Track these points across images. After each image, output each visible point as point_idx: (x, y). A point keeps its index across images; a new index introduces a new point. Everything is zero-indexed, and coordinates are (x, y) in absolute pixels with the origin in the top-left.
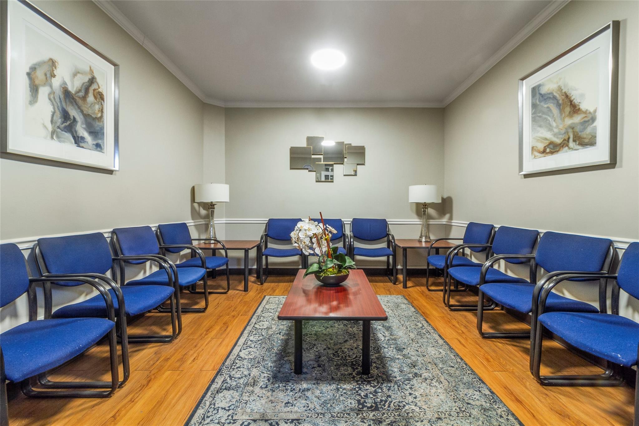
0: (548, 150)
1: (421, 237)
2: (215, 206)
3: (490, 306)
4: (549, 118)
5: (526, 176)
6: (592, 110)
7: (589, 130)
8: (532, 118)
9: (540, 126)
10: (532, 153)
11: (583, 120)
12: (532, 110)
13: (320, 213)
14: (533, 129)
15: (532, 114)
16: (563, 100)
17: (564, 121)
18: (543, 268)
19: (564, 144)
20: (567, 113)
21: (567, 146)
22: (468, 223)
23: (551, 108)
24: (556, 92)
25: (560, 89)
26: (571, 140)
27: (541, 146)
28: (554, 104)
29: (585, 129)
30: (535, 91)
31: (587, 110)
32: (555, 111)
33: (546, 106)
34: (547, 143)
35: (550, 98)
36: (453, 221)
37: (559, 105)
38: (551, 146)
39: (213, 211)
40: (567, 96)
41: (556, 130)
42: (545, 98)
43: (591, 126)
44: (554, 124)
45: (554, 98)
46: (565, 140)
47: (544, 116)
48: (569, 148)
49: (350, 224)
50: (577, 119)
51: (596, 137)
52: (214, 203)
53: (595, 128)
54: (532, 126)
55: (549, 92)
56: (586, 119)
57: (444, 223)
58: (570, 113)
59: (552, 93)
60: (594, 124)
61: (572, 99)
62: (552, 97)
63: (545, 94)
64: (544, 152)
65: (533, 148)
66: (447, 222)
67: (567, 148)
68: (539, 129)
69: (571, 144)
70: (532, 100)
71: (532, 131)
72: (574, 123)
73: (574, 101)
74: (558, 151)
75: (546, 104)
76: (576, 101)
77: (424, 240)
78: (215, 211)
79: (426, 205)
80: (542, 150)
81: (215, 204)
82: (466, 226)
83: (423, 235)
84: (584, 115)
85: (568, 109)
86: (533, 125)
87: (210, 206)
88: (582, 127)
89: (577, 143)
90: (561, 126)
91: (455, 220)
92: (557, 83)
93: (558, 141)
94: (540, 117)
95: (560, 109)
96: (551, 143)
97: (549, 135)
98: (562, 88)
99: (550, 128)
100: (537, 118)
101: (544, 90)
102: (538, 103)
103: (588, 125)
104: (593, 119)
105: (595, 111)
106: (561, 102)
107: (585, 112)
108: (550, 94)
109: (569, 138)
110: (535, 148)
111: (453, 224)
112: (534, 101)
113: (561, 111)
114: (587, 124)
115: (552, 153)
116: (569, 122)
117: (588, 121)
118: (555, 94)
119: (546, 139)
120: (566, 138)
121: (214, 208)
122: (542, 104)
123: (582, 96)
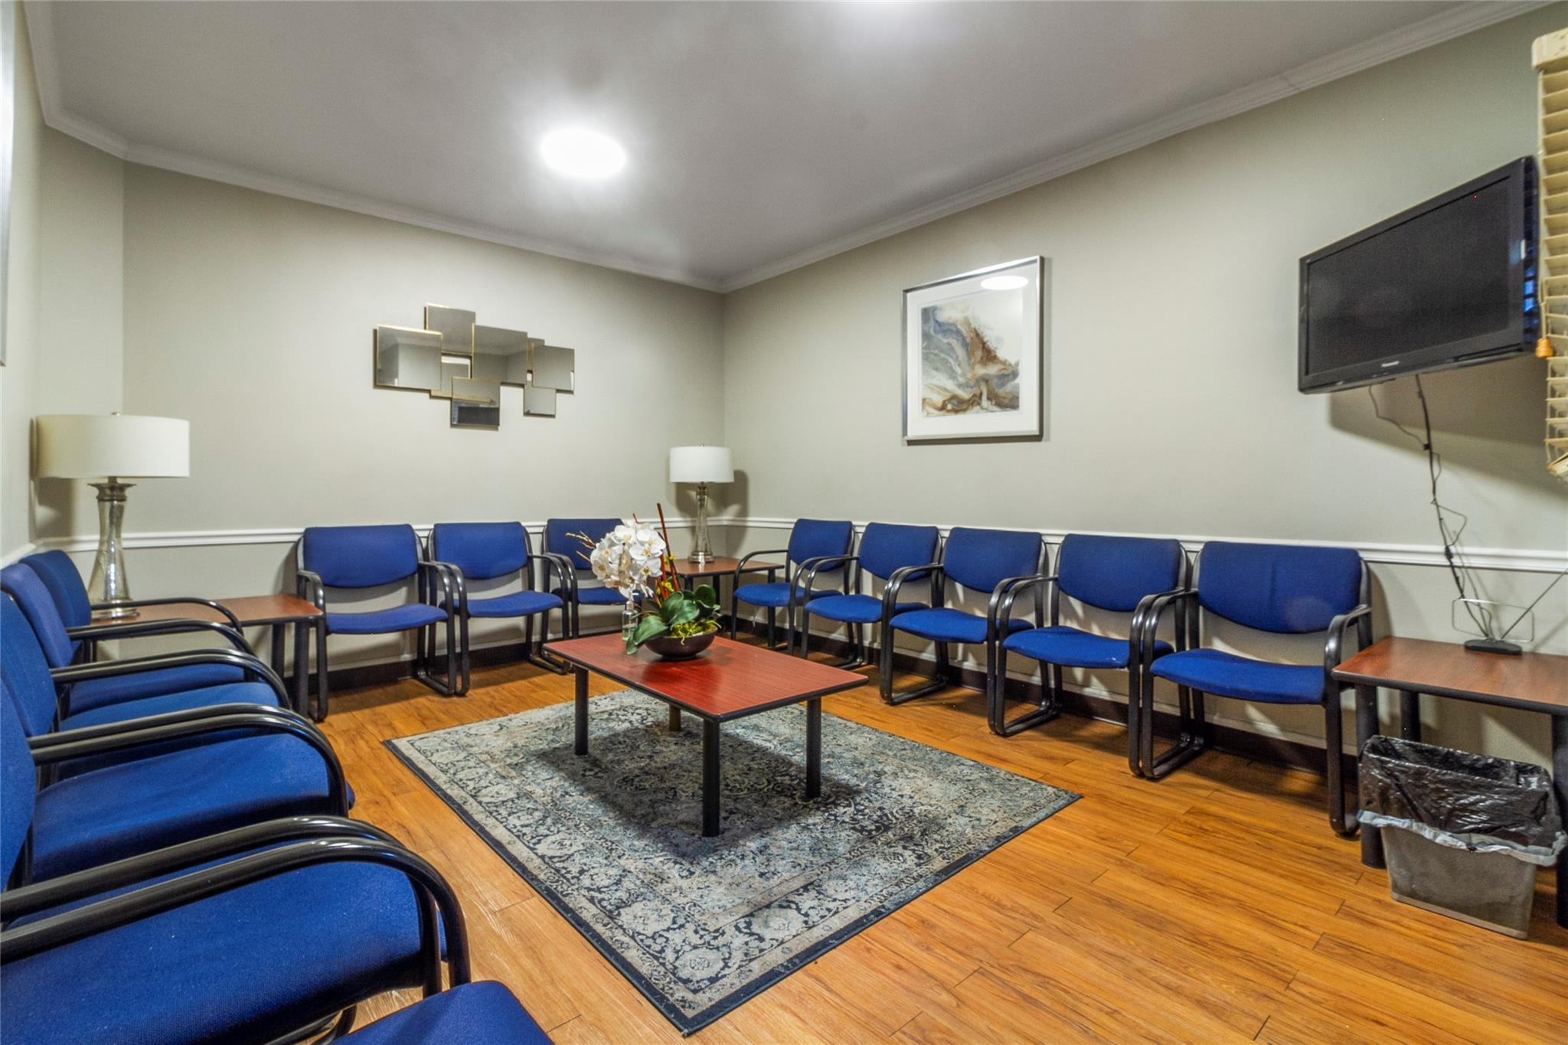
0: (949, 407)
1: (695, 553)
2: (128, 492)
3: (855, 660)
4: (950, 360)
5: (911, 443)
6: (1013, 361)
7: (1009, 387)
8: (923, 354)
9: (936, 369)
10: (923, 408)
11: (1000, 373)
12: (923, 343)
13: (659, 505)
14: (925, 372)
15: (924, 348)
16: (972, 338)
17: (973, 368)
18: (959, 582)
19: (975, 401)
20: (978, 359)
21: (979, 404)
22: (795, 520)
23: (953, 345)
24: (962, 325)
25: (967, 322)
26: (984, 397)
27: (938, 400)
28: (958, 340)
29: (1003, 385)
30: (927, 314)
31: (1006, 360)
32: (960, 352)
33: (945, 341)
34: (948, 396)
35: (952, 331)
36: (750, 519)
37: (965, 345)
38: (955, 402)
39: (121, 509)
40: (978, 335)
41: (961, 380)
42: (945, 329)
43: (1013, 383)
44: (959, 371)
45: (958, 332)
46: (975, 396)
47: (943, 355)
48: (982, 408)
49: (542, 533)
50: (992, 370)
51: (1018, 398)
52: (120, 481)
53: (1017, 387)
54: (923, 368)
55: (950, 321)
56: (1005, 372)
57: (725, 523)
58: (982, 358)
59: (954, 325)
60: (1017, 381)
61: (985, 340)
62: (954, 329)
63: (943, 324)
64: (943, 408)
65: (924, 400)
66: (733, 520)
67: (978, 407)
68: (934, 372)
69: (985, 403)
70: (923, 327)
71: (924, 373)
72: (988, 375)
73: (989, 343)
74: (965, 410)
75: (944, 337)
76: (992, 345)
77: (701, 558)
78: (128, 506)
79: (704, 488)
80: (940, 405)
81: (129, 486)
82: (792, 526)
83: (699, 549)
84: (1002, 367)
85: (979, 354)
86: (924, 366)
87: (108, 492)
88: (1000, 382)
89: (994, 402)
90: (969, 375)
91: (754, 516)
92: (963, 312)
93: (965, 395)
94: (936, 355)
95: (967, 350)
96: (954, 397)
97: (951, 386)
98: (971, 321)
99: (952, 375)
100: (932, 356)
101: (943, 316)
102: (932, 332)
103: (1008, 381)
104: (1015, 374)
105: (1017, 364)
106: (968, 340)
107: (1004, 363)
108: (951, 325)
109: (981, 394)
110: (928, 401)
111: (750, 524)
112: (926, 329)
113: (970, 354)
114: (1006, 379)
115: (956, 411)
116: (980, 371)
117: (1008, 375)
118: (959, 327)
119: (946, 390)
120: (978, 393)
121: (123, 499)
122: (940, 337)
123: (999, 339)
